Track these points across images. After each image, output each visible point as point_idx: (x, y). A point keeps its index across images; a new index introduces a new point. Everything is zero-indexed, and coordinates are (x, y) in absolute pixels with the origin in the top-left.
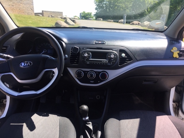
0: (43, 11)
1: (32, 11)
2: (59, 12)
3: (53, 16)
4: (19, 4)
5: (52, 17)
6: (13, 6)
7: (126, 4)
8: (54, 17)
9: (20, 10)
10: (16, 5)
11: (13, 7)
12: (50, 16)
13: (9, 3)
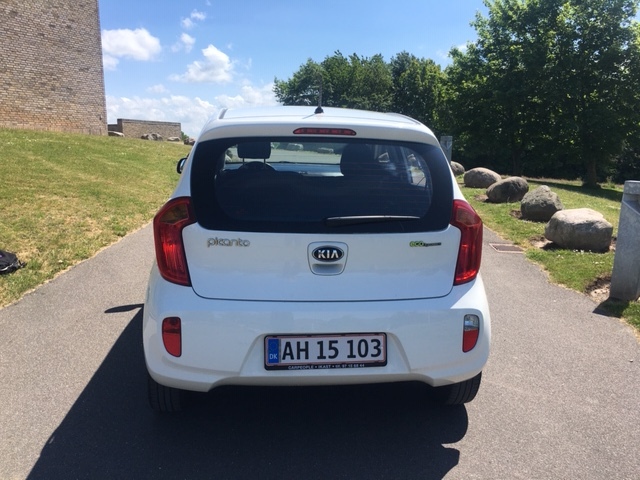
0: (119, 120)
1: (100, 122)
2: (169, 124)
3: (159, 136)
4: (68, 103)
5: (156, 138)
6: (50, 109)
7: (374, 99)
8: (161, 138)
9: (68, 122)
10: (58, 106)
11: (49, 112)
12: (151, 136)
13: (41, 103)
